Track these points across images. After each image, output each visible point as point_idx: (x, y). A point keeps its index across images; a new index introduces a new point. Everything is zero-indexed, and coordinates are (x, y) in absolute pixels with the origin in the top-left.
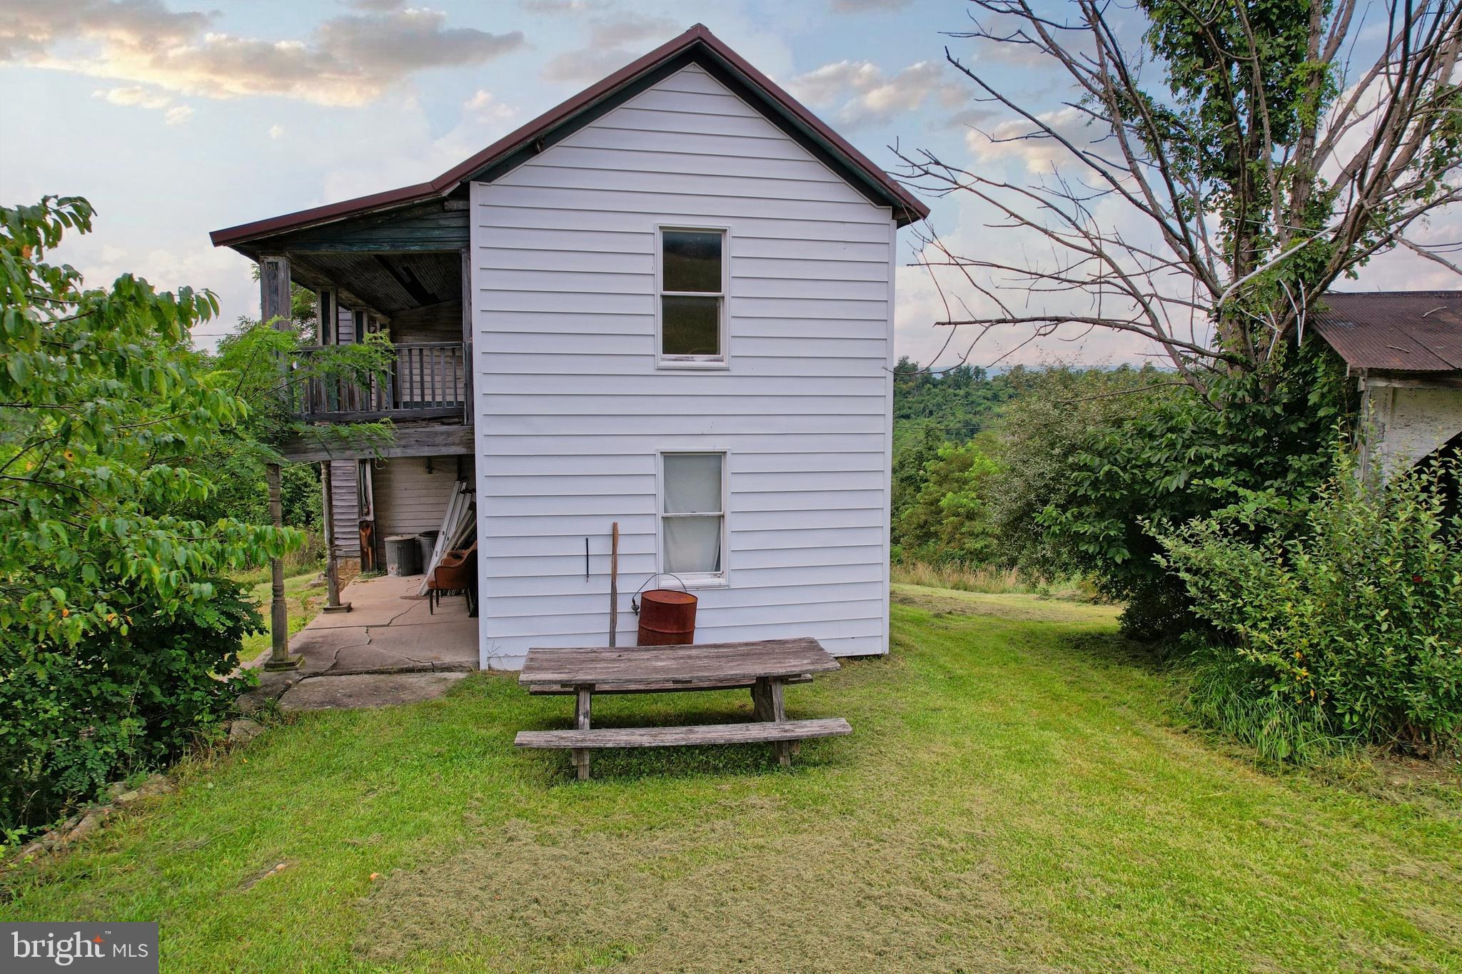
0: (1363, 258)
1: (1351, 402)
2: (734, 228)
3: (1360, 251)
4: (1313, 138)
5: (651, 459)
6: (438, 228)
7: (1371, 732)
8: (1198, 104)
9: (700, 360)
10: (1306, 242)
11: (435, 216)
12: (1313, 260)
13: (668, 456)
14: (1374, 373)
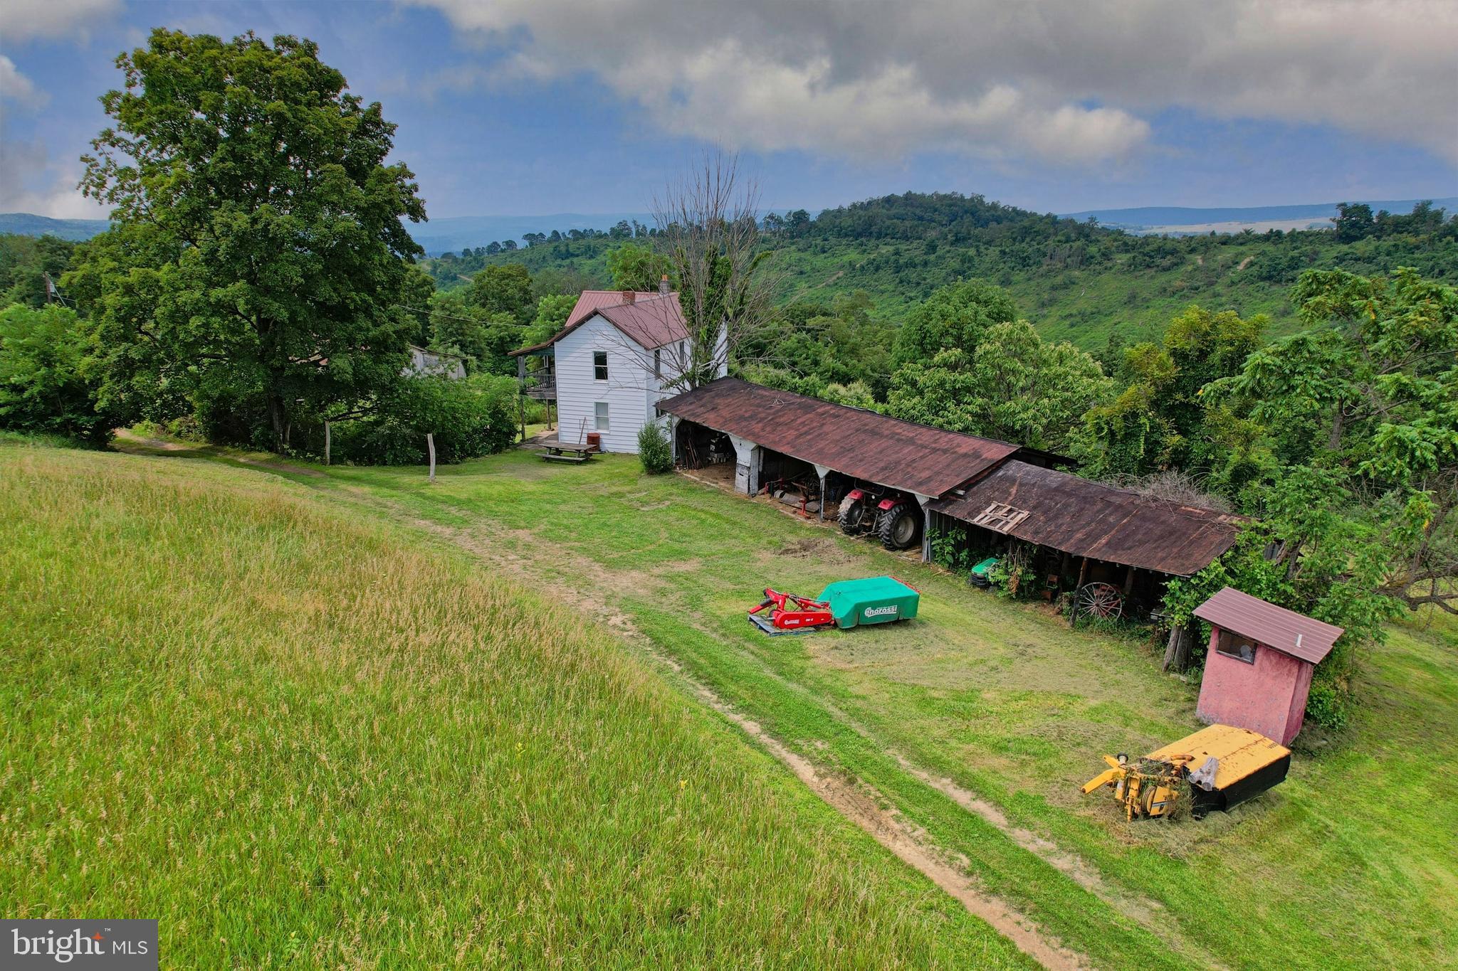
2: (609, 352)
5: (592, 403)
9: (603, 381)
13: (597, 404)
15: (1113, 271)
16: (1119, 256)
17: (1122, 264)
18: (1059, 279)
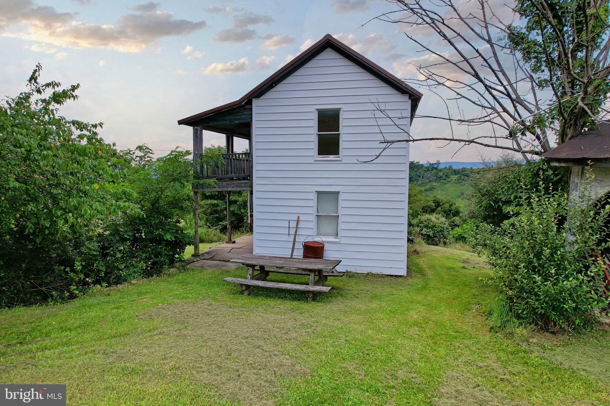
2: (344, 108)
5: (312, 194)
6: (244, 115)
9: (331, 157)
11: (243, 111)
13: (319, 193)
15: (451, 183)
16: (452, 176)
17: (455, 180)
18: (428, 187)
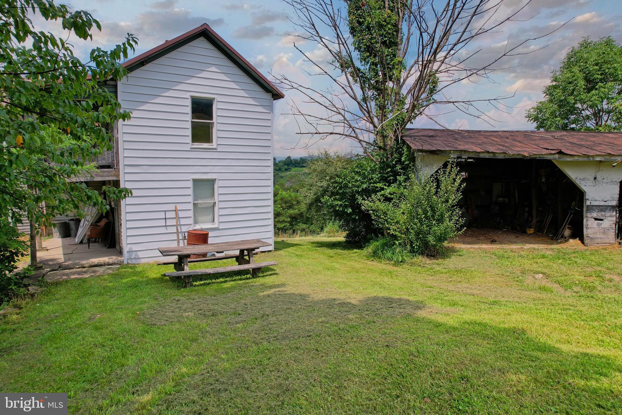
0: (415, 118)
1: (413, 159)
2: (218, 98)
3: (413, 116)
4: (400, 81)
5: (189, 182)
7: (421, 251)
8: (368, 67)
9: (205, 145)
10: (399, 112)
12: (402, 118)
13: (195, 181)
14: (419, 151)
